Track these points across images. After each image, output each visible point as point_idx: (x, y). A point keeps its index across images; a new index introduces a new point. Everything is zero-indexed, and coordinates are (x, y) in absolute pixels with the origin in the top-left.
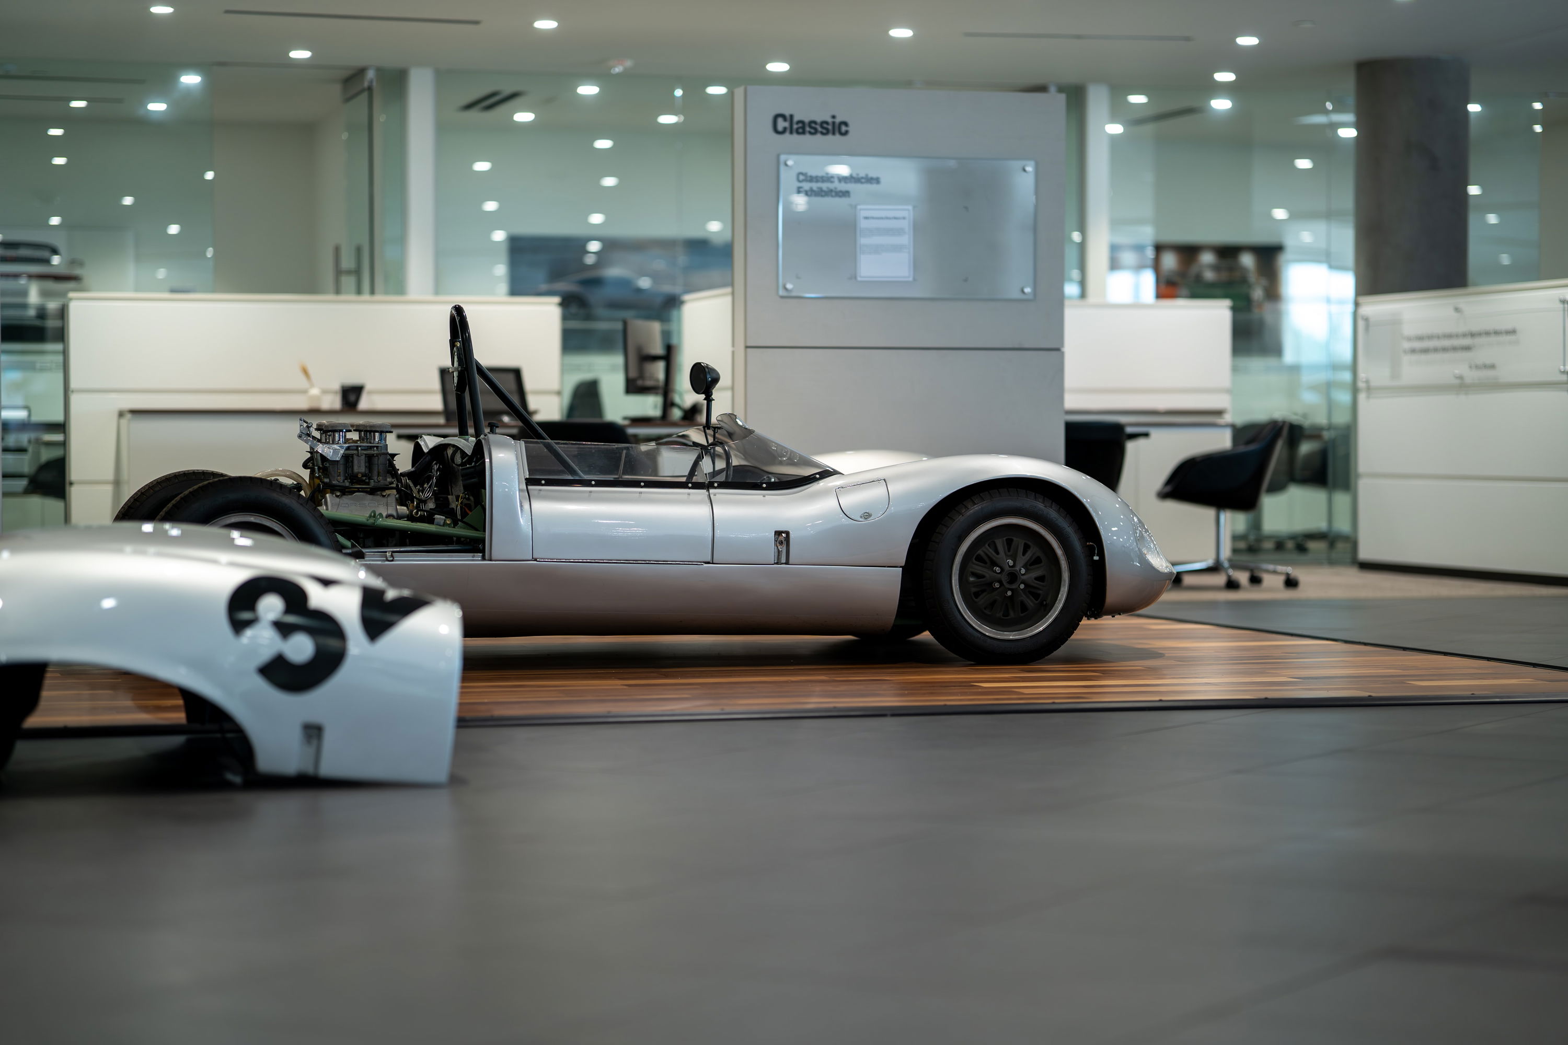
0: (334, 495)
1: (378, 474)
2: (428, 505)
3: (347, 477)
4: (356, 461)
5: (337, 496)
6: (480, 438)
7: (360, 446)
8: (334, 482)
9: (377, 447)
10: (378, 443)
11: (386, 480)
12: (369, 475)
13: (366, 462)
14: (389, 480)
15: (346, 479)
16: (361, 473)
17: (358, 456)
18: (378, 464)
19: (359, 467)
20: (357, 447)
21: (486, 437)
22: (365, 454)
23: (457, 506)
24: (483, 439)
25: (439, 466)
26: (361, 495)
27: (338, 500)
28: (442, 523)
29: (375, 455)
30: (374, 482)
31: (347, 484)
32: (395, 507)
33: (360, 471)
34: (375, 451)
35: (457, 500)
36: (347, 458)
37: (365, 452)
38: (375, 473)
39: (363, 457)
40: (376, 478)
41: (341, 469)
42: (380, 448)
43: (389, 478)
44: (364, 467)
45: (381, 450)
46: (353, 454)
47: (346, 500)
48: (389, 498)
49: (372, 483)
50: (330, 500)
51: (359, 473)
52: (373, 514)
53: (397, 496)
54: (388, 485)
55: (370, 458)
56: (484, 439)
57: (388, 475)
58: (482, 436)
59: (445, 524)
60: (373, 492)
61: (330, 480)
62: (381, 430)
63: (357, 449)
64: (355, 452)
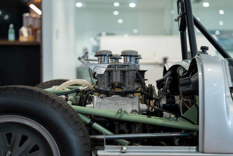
0: (99, 97)
1: (129, 83)
2: (162, 102)
3: (110, 85)
4: (114, 75)
5: (101, 98)
6: (195, 57)
7: (117, 65)
8: (100, 88)
9: (128, 65)
10: (128, 63)
11: (134, 87)
12: (123, 83)
13: (121, 75)
14: (136, 86)
15: (108, 86)
16: (118, 82)
17: (115, 71)
18: (129, 77)
19: (117, 78)
20: (116, 65)
21: (199, 56)
22: (120, 70)
23: (180, 103)
24: (196, 58)
25: (171, 78)
26: (116, 97)
27: (101, 100)
28: (168, 117)
29: (127, 71)
30: (126, 88)
31: (109, 89)
32: (137, 105)
33: (117, 81)
34: (126, 68)
35: (180, 99)
36: (109, 73)
37: (120, 69)
38: (127, 82)
39: (119, 72)
40: (127, 85)
41: (106, 80)
42: (129, 66)
43: (136, 85)
44: (120, 78)
45: (131, 68)
46: (112, 70)
47: (106, 100)
48: (134, 99)
49: (125, 89)
50: (96, 100)
51: (116, 82)
52: (120, 111)
53: (141, 97)
54: (135, 90)
55: (123, 73)
56: (198, 58)
57: (135, 83)
58: (197, 56)
59: (169, 118)
60: (124, 94)
61: (99, 87)
62: (131, 54)
63: (115, 67)
64: (114, 69)
